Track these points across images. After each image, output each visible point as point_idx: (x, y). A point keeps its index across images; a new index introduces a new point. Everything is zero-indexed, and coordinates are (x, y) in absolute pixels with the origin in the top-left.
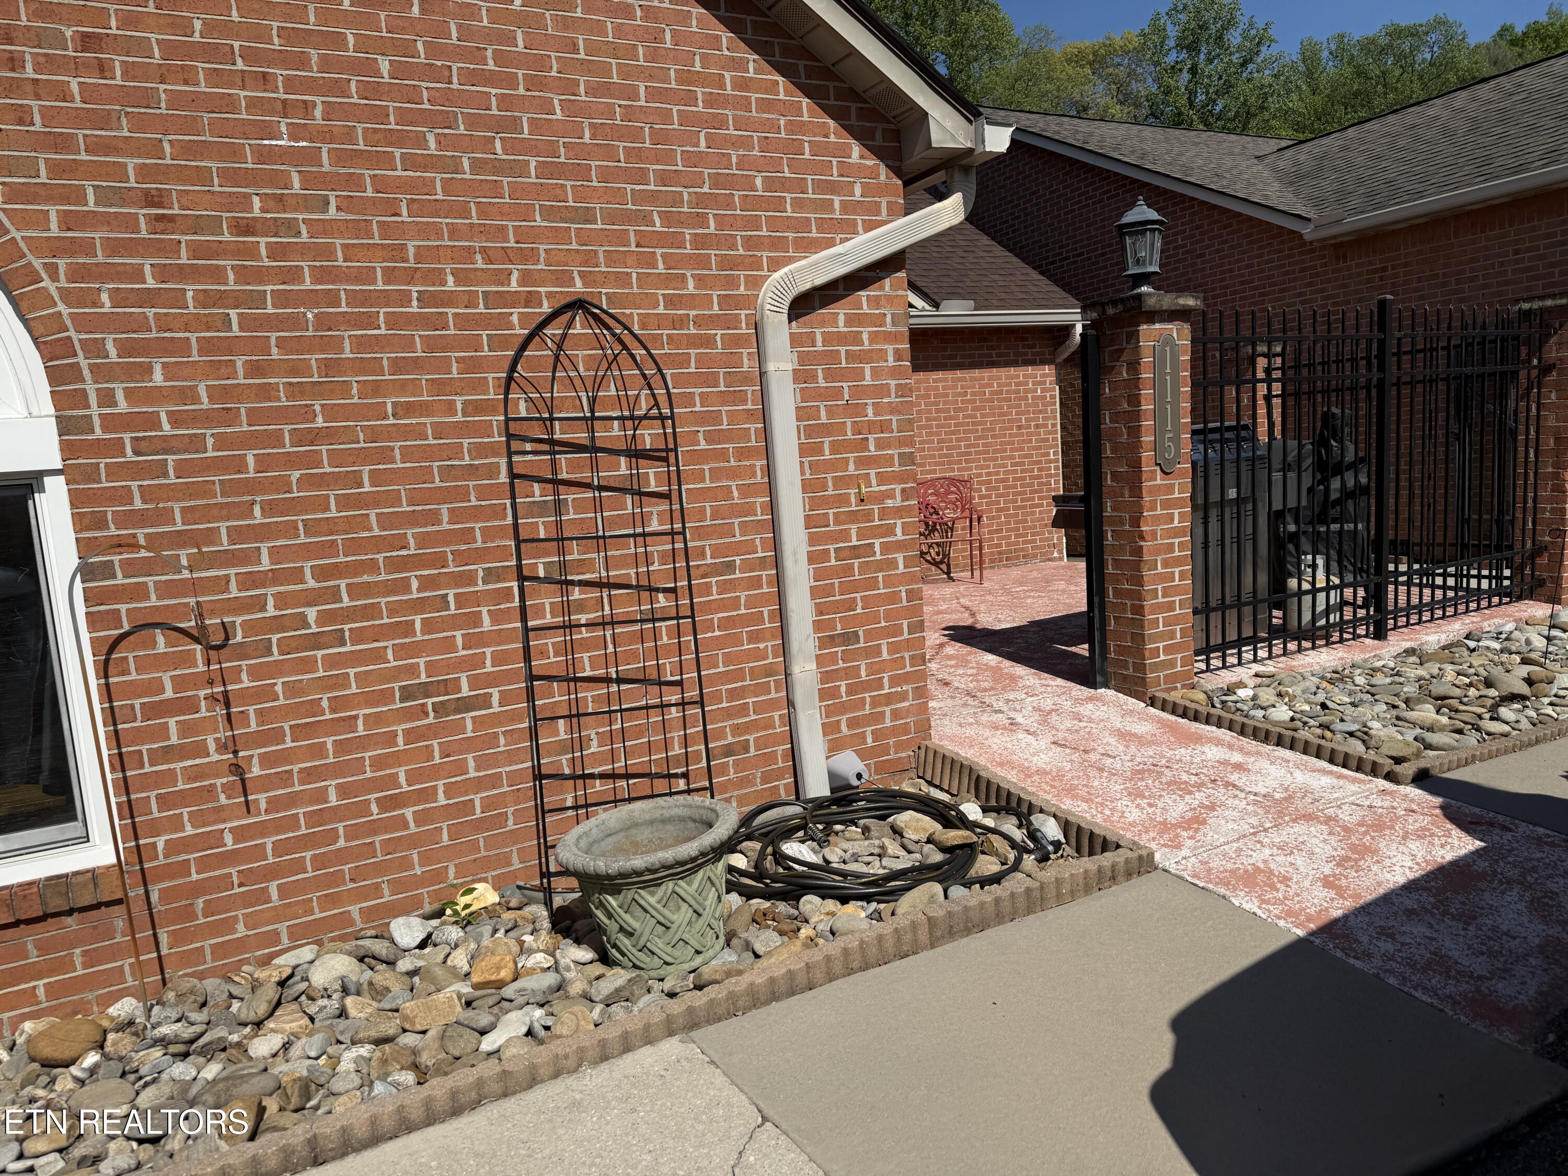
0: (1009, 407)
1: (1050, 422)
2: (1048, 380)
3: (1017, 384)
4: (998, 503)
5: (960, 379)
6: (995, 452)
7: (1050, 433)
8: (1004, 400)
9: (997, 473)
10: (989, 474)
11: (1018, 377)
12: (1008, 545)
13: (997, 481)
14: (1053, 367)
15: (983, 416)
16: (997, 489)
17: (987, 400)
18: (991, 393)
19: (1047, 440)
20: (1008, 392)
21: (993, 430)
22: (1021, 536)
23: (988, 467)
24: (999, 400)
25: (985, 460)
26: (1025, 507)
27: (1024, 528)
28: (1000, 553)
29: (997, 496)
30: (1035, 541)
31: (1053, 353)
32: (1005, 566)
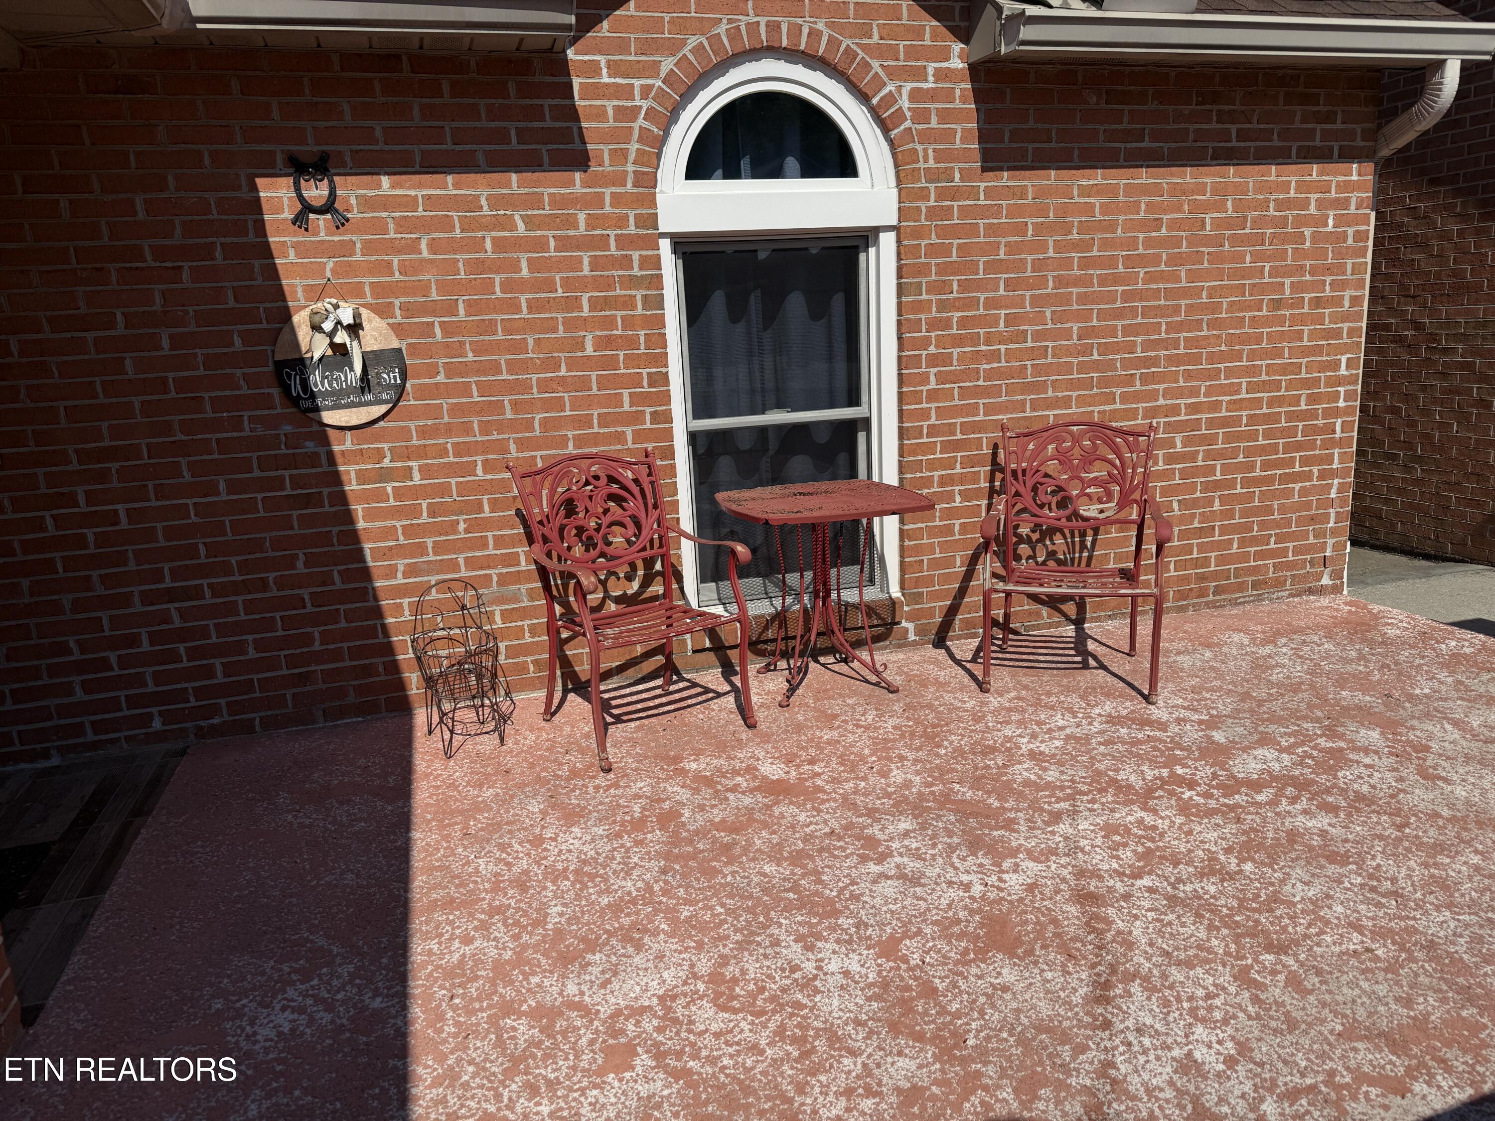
0: (1258, 257)
1: (1347, 294)
2: (1354, 197)
3: (1280, 205)
4: (1211, 470)
5: (1145, 190)
6: (1212, 358)
7: (1345, 317)
8: (1248, 240)
9: (1215, 406)
10: (1194, 408)
11: (1286, 187)
12: (1220, 561)
13: (1211, 423)
14: (1369, 167)
15: (1193, 276)
16: (1211, 440)
17: (1207, 241)
18: (1219, 224)
19: (1337, 333)
20: (1256, 224)
21: (1215, 308)
22: (1255, 541)
23: (1194, 392)
24: (1235, 240)
25: (1188, 376)
26: (1270, 480)
27: (1263, 525)
28: (1202, 578)
29: (1208, 455)
30: (1284, 552)
31: (1373, 135)
32: (1213, 605)
